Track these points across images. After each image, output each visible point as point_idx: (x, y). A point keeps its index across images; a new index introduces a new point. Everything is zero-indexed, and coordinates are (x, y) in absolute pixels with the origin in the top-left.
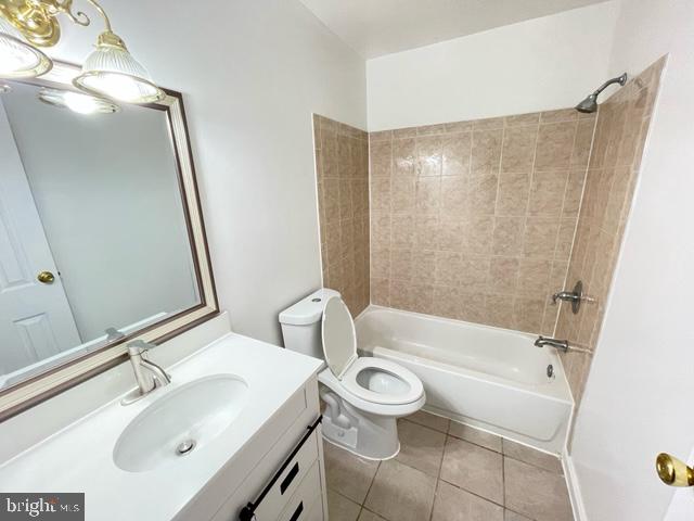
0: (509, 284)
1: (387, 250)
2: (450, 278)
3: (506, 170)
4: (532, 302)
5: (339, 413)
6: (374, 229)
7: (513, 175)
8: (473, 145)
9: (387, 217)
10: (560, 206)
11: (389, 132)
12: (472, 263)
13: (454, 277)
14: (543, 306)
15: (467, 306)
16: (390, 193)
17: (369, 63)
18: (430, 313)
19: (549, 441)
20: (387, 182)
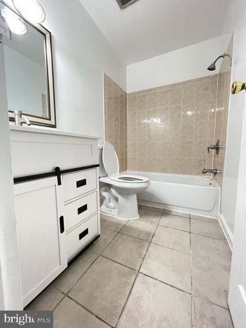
0: (190, 153)
1: (135, 143)
2: (163, 153)
3: (184, 103)
4: (200, 161)
5: (110, 202)
6: (129, 135)
7: (187, 105)
8: (170, 94)
9: (135, 128)
10: (208, 115)
11: (136, 92)
12: (173, 145)
13: (165, 153)
14: (205, 162)
15: (172, 166)
16: (136, 118)
17: (128, 67)
18: (155, 172)
19: (211, 211)
20: (135, 113)
